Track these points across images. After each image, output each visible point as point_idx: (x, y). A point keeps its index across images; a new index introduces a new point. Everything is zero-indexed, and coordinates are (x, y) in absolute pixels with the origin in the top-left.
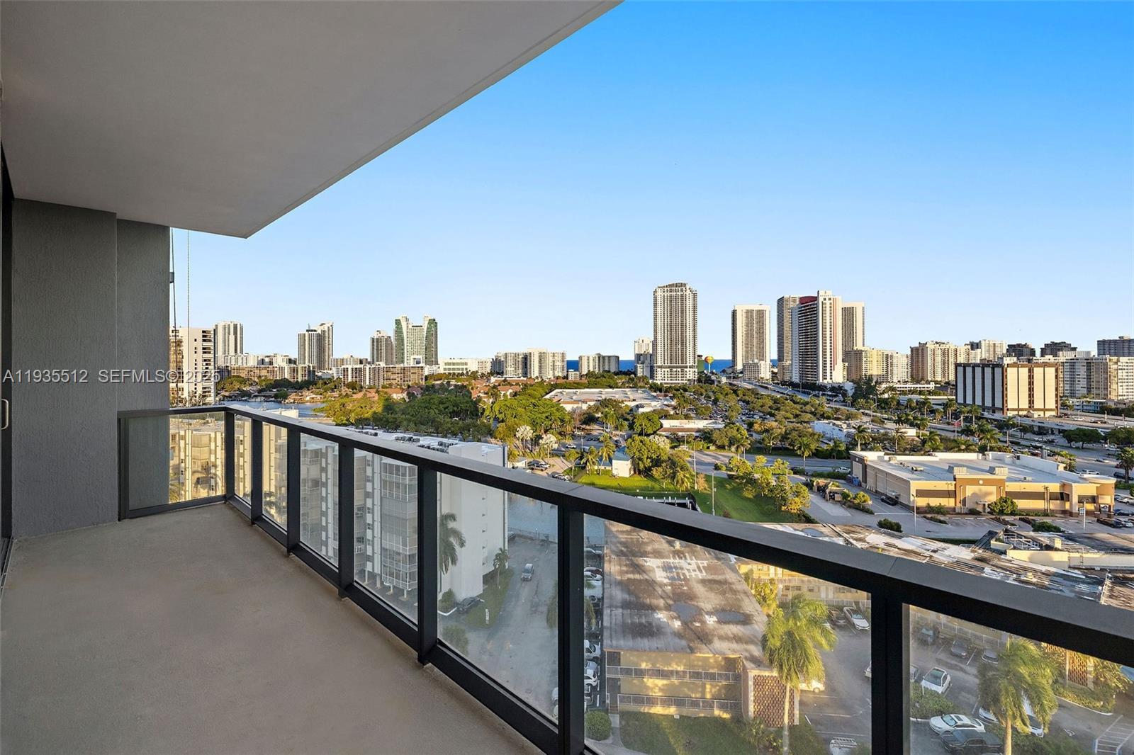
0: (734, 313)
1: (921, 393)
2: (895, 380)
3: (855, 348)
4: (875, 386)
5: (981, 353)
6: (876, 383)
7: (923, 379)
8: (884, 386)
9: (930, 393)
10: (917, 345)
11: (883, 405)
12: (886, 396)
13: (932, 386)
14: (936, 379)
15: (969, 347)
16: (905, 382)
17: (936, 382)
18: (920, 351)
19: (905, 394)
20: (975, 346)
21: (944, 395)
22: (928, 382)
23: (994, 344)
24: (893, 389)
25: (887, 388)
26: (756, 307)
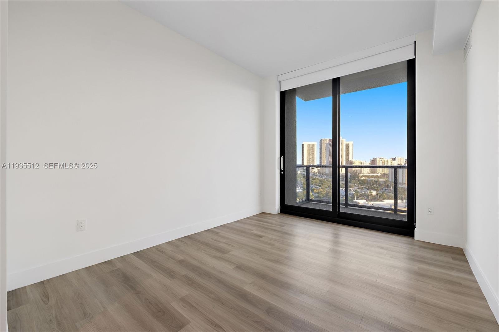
0: (303, 145)
1: (375, 177)
2: (365, 173)
3: (350, 160)
4: (358, 175)
5: (396, 162)
6: (359, 173)
7: (375, 172)
8: (361, 175)
9: (378, 177)
10: (373, 159)
11: (362, 182)
12: (362, 179)
13: (379, 175)
14: (380, 172)
15: (392, 160)
16: (369, 173)
17: (381, 173)
18: (374, 161)
19: (370, 178)
20: (394, 159)
21: (384, 178)
22: (378, 173)
23: (401, 159)
24: (364, 176)
25: (362, 176)
26: (311, 143)
